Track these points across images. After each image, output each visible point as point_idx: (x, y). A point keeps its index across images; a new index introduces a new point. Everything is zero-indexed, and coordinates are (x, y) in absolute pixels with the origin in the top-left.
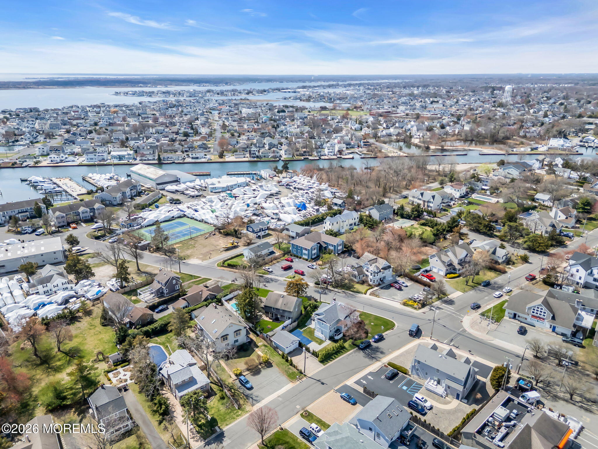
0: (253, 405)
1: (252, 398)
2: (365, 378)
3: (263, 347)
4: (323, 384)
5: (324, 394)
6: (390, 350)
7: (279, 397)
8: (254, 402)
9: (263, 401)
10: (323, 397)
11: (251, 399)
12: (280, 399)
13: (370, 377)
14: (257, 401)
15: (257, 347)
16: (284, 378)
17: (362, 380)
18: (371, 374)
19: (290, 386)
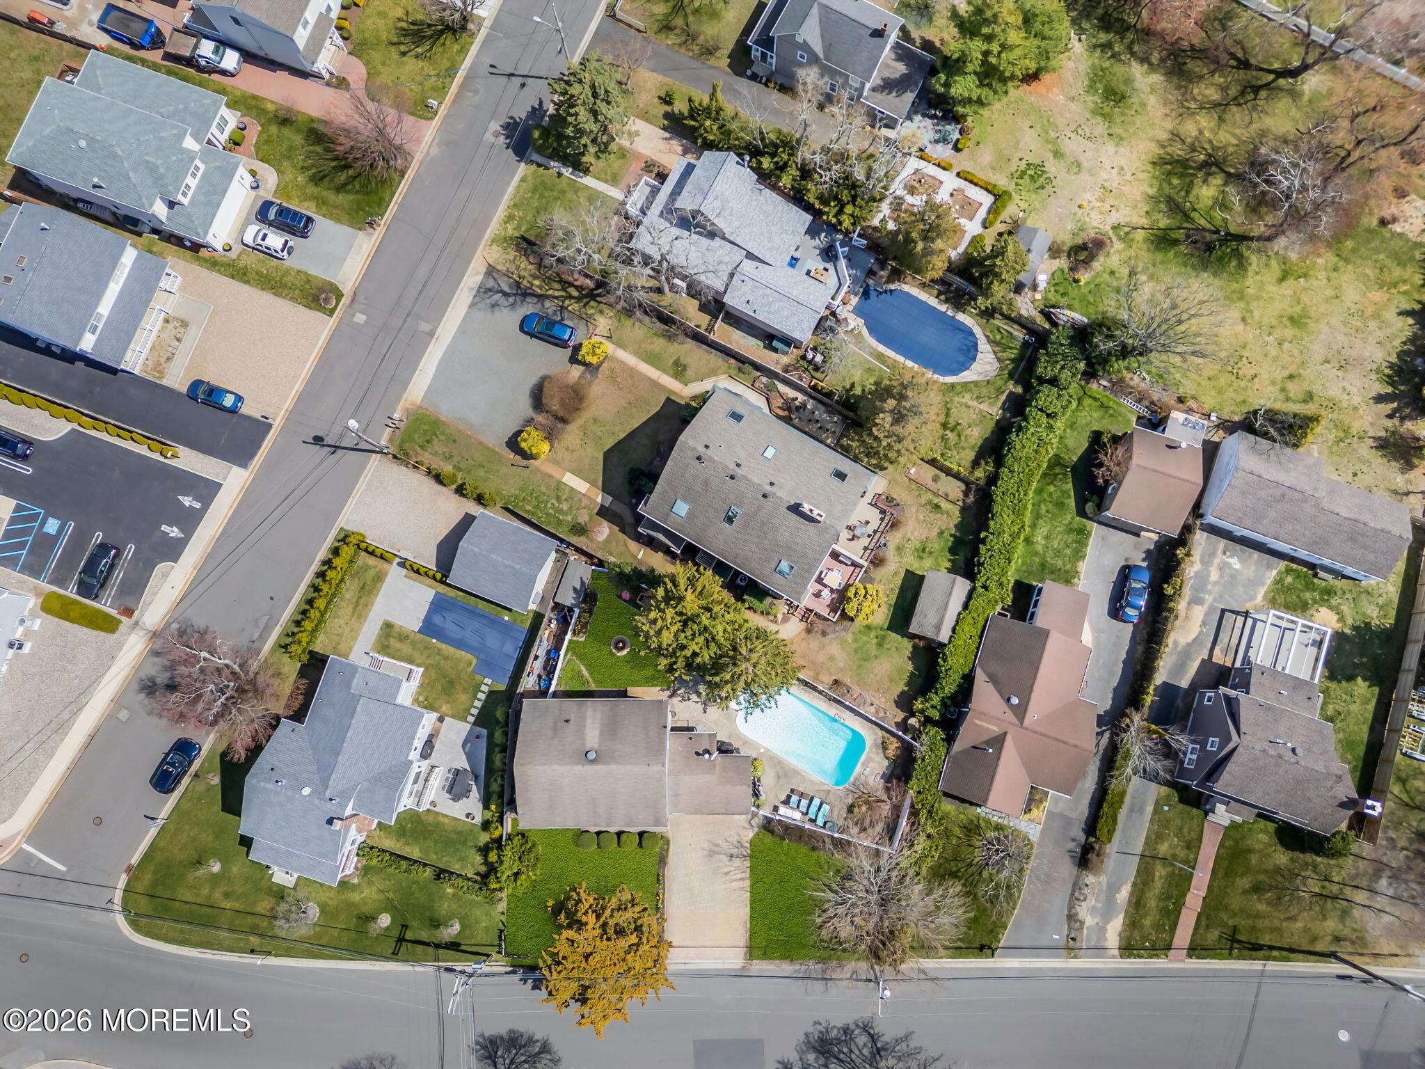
0: (491, 270)
1: (506, 294)
2: (190, 521)
3: (583, 518)
4: (318, 440)
5: (301, 398)
6: (124, 715)
7: (431, 334)
8: (491, 283)
9: (470, 300)
10: (298, 386)
11: (506, 289)
12: (424, 327)
13: (174, 532)
14: (483, 291)
15: (603, 512)
16: (447, 410)
17: (197, 505)
18: (173, 550)
19: (418, 388)
